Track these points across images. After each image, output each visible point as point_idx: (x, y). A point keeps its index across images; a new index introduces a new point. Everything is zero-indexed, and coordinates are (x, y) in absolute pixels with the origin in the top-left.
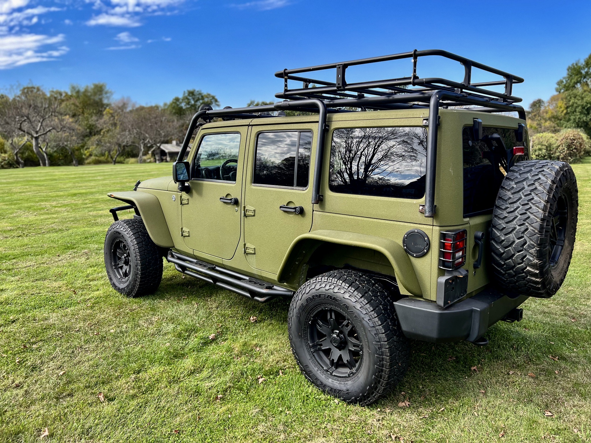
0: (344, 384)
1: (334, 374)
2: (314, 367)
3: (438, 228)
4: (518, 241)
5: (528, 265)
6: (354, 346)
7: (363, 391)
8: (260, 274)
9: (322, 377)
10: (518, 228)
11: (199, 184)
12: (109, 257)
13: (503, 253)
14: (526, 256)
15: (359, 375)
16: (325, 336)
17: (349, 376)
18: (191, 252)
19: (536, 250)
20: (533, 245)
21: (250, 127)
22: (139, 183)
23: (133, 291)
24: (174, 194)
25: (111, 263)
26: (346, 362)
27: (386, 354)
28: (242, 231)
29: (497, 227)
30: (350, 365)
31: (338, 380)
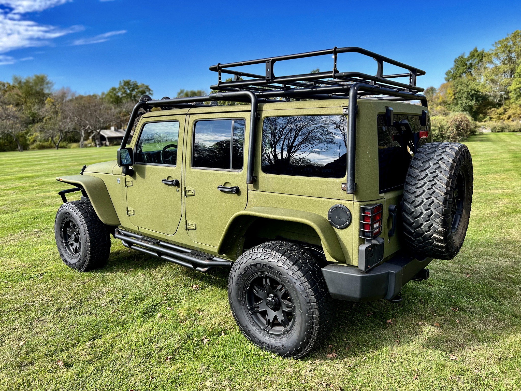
0: (280, 340)
1: (270, 332)
2: (252, 327)
3: (358, 203)
4: (426, 212)
5: (435, 232)
6: (287, 307)
7: (296, 346)
8: (201, 247)
9: (260, 335)
10: (425, 201)
11: (141, 167)
12: (60, 236)
13: (413, 223)
14: (432, 225)
15: (293, 332)
16: (261, 299)
17: (284, 334)
18: (136, 229)
19: (441, 220)
20: (438, 215)
21: (188, 116)
22: (85, 167)
24: (119, 177)
25: (62, 241)
26: (281, 322)
27: (316, 313)
28: (183, 210)
29: (408, 200)
30: (284, 324)
31: (274, 338)
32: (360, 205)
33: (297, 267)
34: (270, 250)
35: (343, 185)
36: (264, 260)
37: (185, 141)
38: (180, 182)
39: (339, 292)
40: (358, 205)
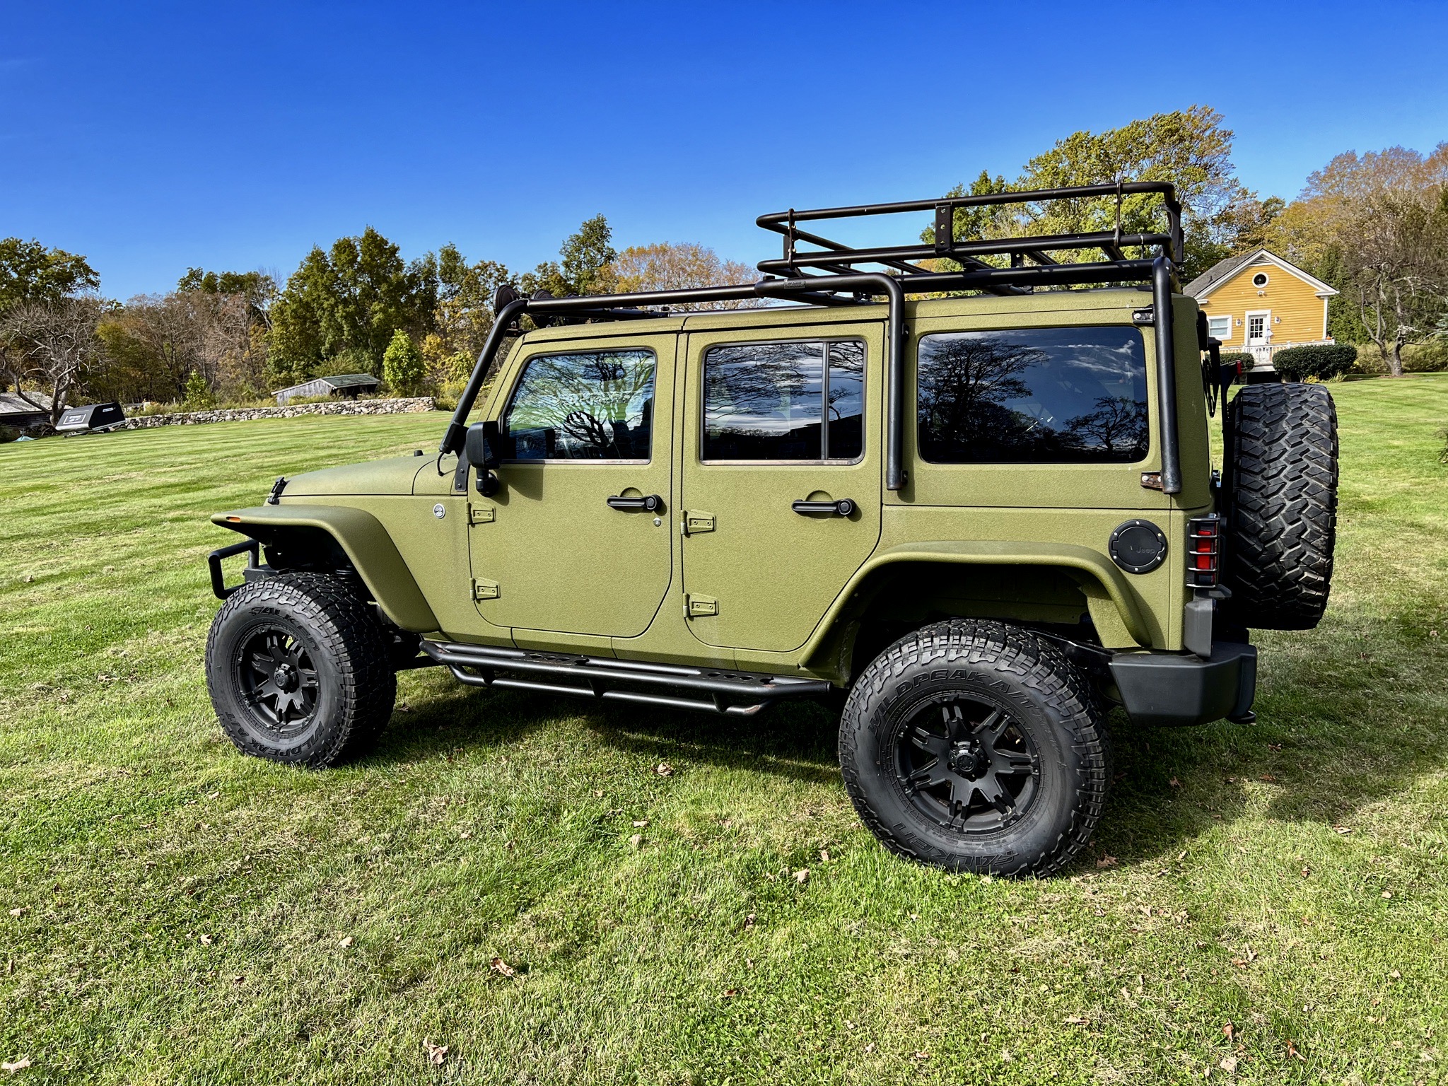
0: (998, 842)
1: (965, 830)
2: (917, 825)
3: (1181, 513)
4: (1291, 527)
5: (1309, 569)
6: (1012, 764)
7: (1047, 849)
8: (731, 658)
9: (939, 841)
10: (1289, 504)
11: (531, 470)
12: (229, 679)
13: (1261, 553)
14: (1304, 553)
15: (1034, 817)
16: (933, 757)
17: (1007, 825)
18: (504, 634)
19: (1325, 540)
20: (1318, 531)
21: (683, 337)
22: (282, 485)
23: (330, 750)
24: (439, 501)
25: (237, 694)
26: (994, 801)
27: (1097, 764)
28: (676, 568)
29: (1249, 505)
30: (1001, 804)
31: (980, 840)
32: (1186, 518)
33: (1045, 668)
34: (971, 638)
35: (1145, 478)
36: (957, 663)
37: (679, 397)
38: (666, 501)
39: (1152, 710)
40: (1182, 518)
